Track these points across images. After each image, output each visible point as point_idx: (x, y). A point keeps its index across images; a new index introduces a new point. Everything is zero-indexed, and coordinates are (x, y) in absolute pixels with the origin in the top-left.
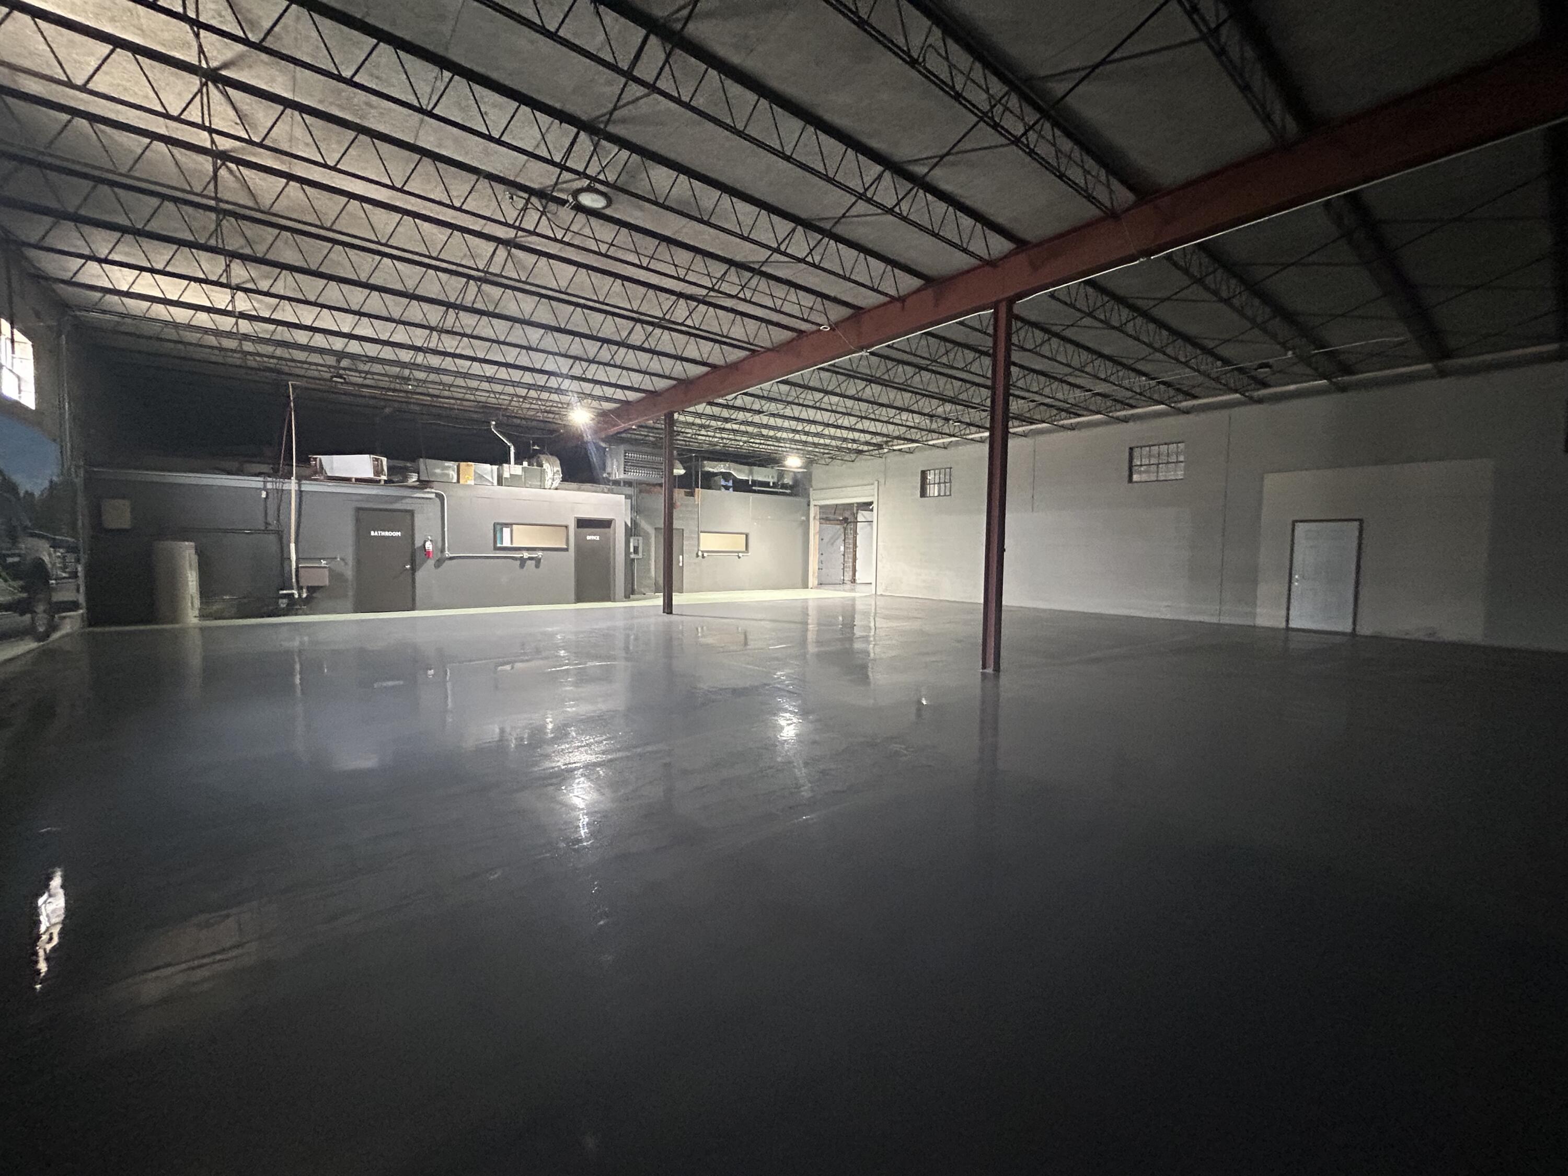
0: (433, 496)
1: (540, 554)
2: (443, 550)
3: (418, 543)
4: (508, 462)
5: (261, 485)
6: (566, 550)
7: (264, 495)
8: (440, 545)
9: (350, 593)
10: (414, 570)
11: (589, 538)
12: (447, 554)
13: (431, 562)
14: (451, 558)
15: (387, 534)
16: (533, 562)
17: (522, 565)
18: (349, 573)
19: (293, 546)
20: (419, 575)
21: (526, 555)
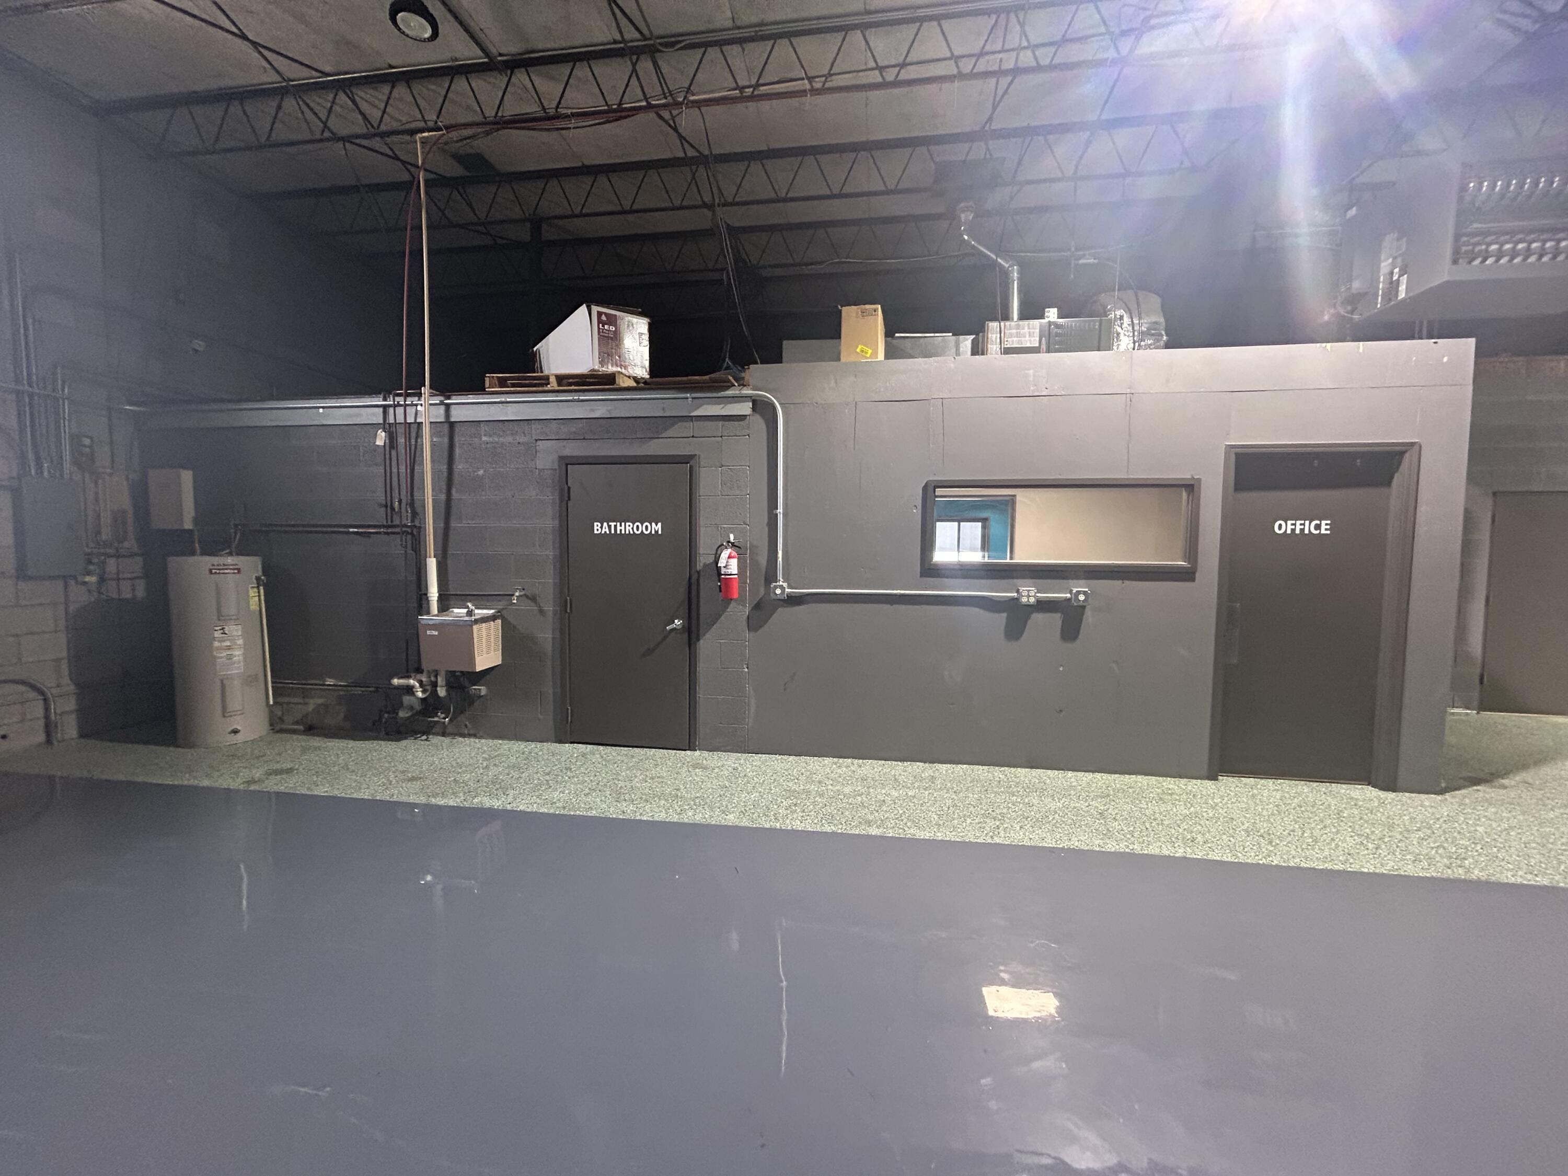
0: (745, 408)
1: (1079, 589)
2: (771, 577)
3: (703, 559)
4: (1006, 317)
5: (376, 416)
6: (1187, 575)
7: (381, 438)
8: (763, 560)
9: (549, 689)
10: (692, 633)
11: (1283, 527)
12: (782, 587)
13: (739, 612)
14: (794, 601)
15: (627, 528)
16: (1056, 619)
17: (1015, 630)
18: (546, 636)
19: (432, 565)
20: (707, 645)
21: (1029, 593)
